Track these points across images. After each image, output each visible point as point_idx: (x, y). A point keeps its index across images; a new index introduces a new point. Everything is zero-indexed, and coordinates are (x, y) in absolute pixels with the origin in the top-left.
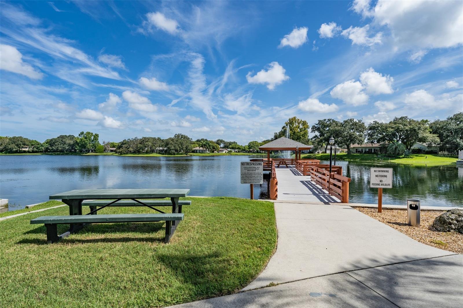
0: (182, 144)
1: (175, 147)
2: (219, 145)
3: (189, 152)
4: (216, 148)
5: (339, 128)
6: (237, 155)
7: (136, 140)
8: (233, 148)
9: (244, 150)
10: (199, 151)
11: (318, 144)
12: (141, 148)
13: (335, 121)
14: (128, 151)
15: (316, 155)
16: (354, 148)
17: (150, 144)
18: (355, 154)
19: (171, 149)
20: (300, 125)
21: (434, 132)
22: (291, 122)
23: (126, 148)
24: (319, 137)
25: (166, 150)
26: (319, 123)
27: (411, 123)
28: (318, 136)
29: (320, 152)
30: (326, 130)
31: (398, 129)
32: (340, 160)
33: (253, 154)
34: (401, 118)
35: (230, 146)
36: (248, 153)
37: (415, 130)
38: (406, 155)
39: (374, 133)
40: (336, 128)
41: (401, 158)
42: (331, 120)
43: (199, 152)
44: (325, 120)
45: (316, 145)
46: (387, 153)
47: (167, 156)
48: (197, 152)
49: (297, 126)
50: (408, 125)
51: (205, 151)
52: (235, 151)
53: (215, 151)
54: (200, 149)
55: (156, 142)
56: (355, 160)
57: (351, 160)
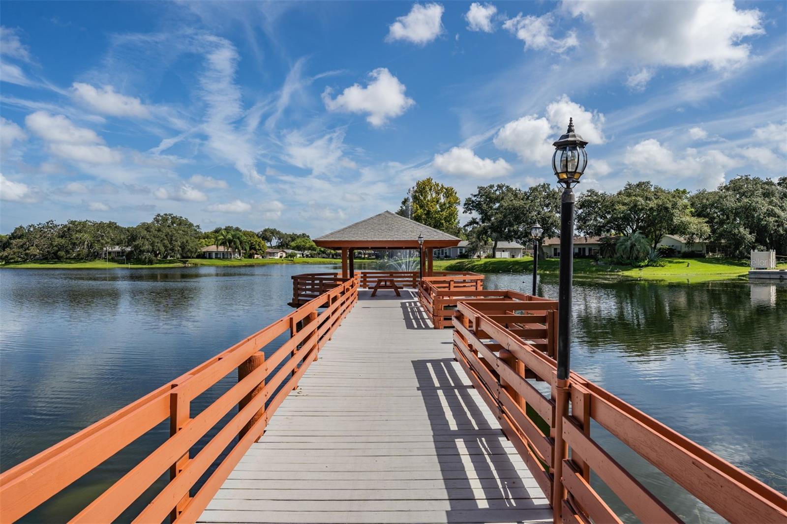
0: (171, 240)
1: (152, 244)
2: (269, 240)
3: (189, 258)
4: (257, 247)
5: (522, 203)
6: (308, 263)
7: (50, 225)
8: (298, 248)
10: (216, 254)
11: (478, 238)
12: (61, 247)
13: (511, 189)
14: (26, 254)
15: (474, 262)
16: (550, 245)
17: (87, 237)
18: (553, 260)
19: (144, 251)
20: (441, 196)
21: (699, 214)
22: (422, 188)
23: (22, 246)
24: (481, 223)
25: (131, 252)
26: (480, 192)
27: (659, 194)
28: (477, 220)
29: (483, 255)
30: (494, 207)
31: (636, 206)
32: (523, 272)
34: (638, 185)
35: (293, 244)
36: (333, 258)
37: (666, 209)
38: (651, 260)
39: (589, 214)
40: (514, 202)
41: (643, 267)
42: (503, 186)
43: (217, 258)
44: (492, 187)
45: (474, 240)
46: (615, 256)
47: (129, 266)
48: (210, 258)
49: (433, 199)
50: (653, 198)
51: (231, 254)
52: (303, 254)
53: (256, 254)
54: (219, 250)
55: (103, 234)
56: (553, 271)
57: (545, 272)
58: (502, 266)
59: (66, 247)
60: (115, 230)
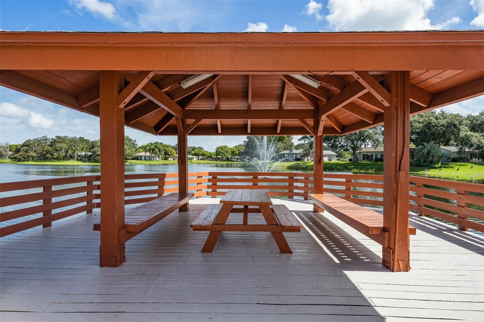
3: (128, 159)
4: (170, 154)
6: (201, 163)
7: (44, 139)
8: (196, 155)
9: (209, 157)
10: (145, 157)
11: (310, 147)
12: (48, 152)
15: (305, 163)
16: (360, 152)
17: (65, 146)
23: (26, 151)
29: (311, 159)
31: (429, 123)
33: (222, 163)
35: (193, 152)
36: (216, 160)
38: (444, 163)
41: (437, 168)
43: (145, 160)
45: (306, 148)
46: (415, 160)
48: (141, 160)
51: (153, 158)
52: (198, 158)
53: (169, 157)
54: (146, 155)
55: (74, 144)
56: (367, 170)
57: (361, 171)
58: (328, 166)
59: (51, 151)
60: (83, 142)
